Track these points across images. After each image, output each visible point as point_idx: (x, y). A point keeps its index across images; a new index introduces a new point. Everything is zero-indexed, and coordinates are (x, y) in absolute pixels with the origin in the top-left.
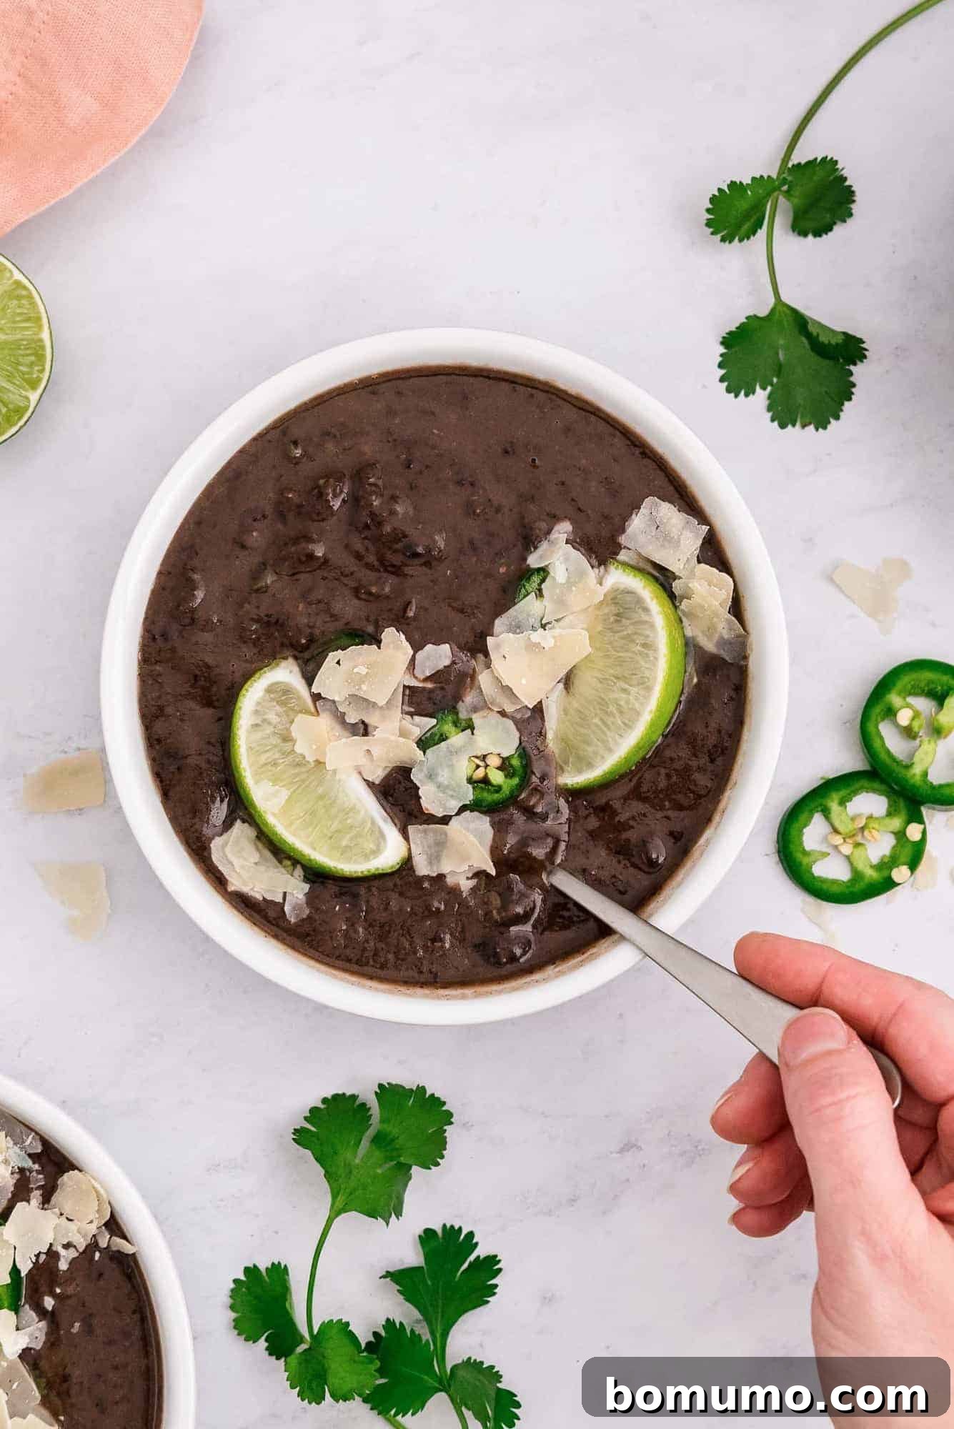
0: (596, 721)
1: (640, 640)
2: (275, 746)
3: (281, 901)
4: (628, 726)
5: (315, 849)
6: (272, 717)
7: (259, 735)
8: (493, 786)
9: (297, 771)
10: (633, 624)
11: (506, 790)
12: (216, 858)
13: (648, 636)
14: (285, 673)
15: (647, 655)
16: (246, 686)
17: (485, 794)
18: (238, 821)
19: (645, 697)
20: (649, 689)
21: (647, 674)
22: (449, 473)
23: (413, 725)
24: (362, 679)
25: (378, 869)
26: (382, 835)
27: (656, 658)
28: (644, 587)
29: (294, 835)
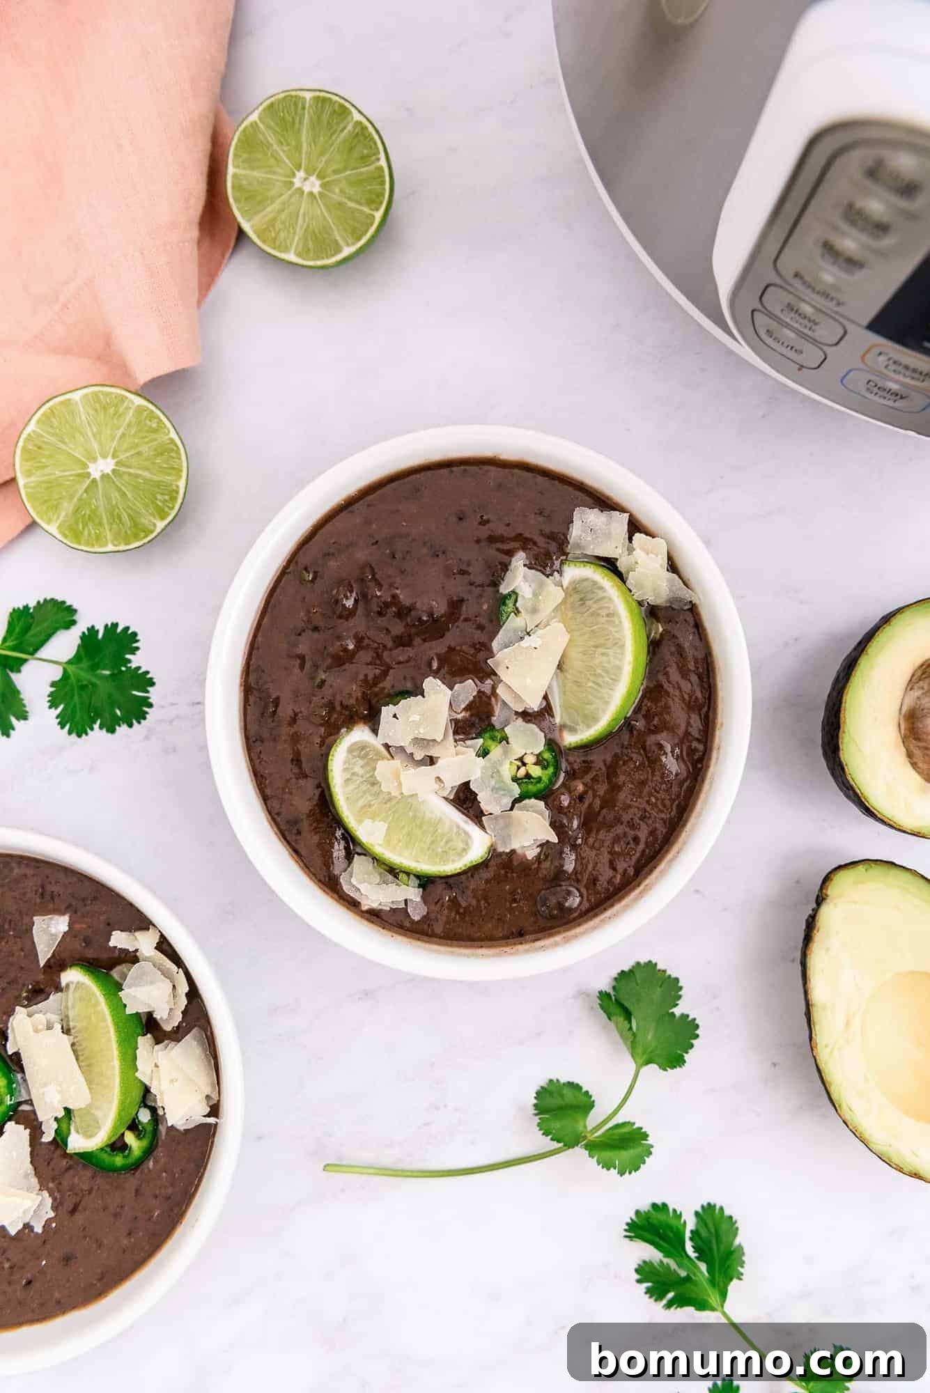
0: (590, 684)
1: (604, 612)
2: (365, 792)
3: (404, 906)
4: (616, 680)
5: (418, 862)
6: (358, 769)
7: (352, 787)
8: (533, 778)
9: (388, 806)
10: (595, 602)
11: (545, 779)
12: (346, 888)
13: (608, 608)
14: (360, 734)
15: (614, 622)
16: (331, 753)
17: (530, 787)
18: (356, 855)
19: (622, 654)
20: (623, 646)
21: (617, 635)
22: (424, 551)
23: (467, 747)
24: (418, 725)
25: (472, 862)
26: (467, 833)
27: (620, 622)
28: (595, 572)
29: (400, 855)
